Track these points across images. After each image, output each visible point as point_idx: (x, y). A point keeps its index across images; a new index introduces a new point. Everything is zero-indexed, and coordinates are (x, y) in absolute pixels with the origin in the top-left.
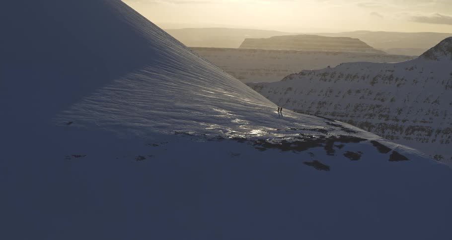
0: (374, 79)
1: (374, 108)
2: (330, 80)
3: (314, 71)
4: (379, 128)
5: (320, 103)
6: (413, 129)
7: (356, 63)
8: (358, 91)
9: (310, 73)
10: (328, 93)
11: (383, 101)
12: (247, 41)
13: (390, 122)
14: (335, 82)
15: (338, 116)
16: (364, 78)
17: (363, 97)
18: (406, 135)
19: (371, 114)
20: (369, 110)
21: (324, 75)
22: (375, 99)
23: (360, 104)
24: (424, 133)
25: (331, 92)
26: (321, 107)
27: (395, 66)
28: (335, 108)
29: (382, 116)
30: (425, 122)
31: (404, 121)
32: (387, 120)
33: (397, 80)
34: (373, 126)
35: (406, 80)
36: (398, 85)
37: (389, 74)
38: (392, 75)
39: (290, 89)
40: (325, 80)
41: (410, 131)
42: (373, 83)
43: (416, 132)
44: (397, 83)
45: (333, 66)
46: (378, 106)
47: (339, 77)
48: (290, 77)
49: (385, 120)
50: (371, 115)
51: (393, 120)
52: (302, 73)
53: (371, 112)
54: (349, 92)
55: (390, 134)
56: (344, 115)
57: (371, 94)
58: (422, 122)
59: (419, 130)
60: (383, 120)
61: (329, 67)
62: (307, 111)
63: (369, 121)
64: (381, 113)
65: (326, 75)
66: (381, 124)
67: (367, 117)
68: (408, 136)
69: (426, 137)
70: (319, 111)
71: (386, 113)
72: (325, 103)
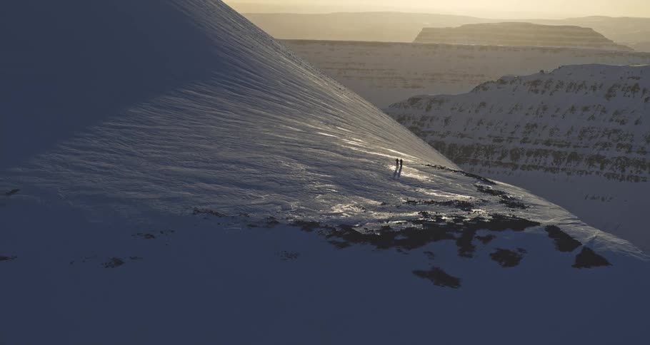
0: (610, 91)
1: (609, 135)
2: (543, 92)
3: (520, 78)
4: (616, 164)
5: (528, 126)
7: (582, 66)
8: (586, 109)
9: (513, 80)
10: (541, 111)
11: (623, 124)
12: (426, 32)
13: (634, 156)
14: (551, 94)
15: (554, 145)
16: (594, 88)
17: (593, 117)
19: (606, 143)
20: (603, 136)
21: (535, 83)
22: (611, 120)
23: (589, 128)
25: (545, 109)
26: (529, 133)
27: (642, 70)
28: (551, 134)
29: (622, 146)
32: (630, 151)
33: (644, 91)
34: (608, 162)
36: (646, 100)
37: (632, 82)
38: (637, 85)
39: (483, 104)
40: (537, 92)
42: (608, 96)
44: (645, 96)
45: (548, 70)
46: (615, 131)
47: (557, 87)
48: (484, 87)
49: (627, 152)
50: (605, 145)
51: (638, 152)
52: (502, 81)
53: (605, 139)
54: (573, 109)
55: (634, 173)
56: (564, 144)
57: (605, 112)
60: (622, 153)
61: (542, 71)
62: (509, 138)
63: (602, 153)
64: (620, 142)
65: (538, 83)
66: (619, 158)
67: (599, 147)
70: (527, 138)
71: (628, 142)
72: (535, 125)
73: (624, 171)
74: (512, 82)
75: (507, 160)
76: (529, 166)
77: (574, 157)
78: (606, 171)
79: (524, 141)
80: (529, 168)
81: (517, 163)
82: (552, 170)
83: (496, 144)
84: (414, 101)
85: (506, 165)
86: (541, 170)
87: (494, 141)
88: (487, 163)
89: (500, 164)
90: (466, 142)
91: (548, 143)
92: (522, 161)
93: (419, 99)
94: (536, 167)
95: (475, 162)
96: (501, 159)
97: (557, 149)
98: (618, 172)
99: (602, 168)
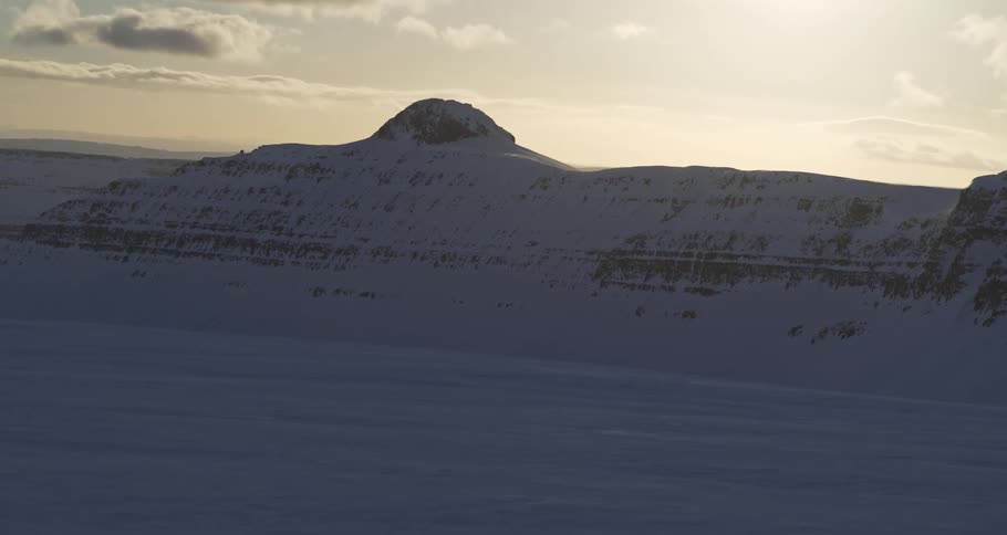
0: (291, 171)
1: (270, 217)
2: (234, 174)
3: (219, 160)
4: (264, 248)
5: (203, 210)
6: (306, 248)
8: (263, 190)
10: (222, 194)
11: (288, 205)
13: (283, 238)
14: (240, 176)
15: (219, 229)
16: (280, 169)
17: (265, 200)
18: (297, 257)
21: (230, 164)
23: (256, 211)
24: (318, 254)
25: (227, 191)
26: (202, 217)
28: (220, 218)
29: (275, 229)
30: (326, 237)
31: (301, 236)
32: (280, 234)
33: (322, 171)
34: (258, 246)
35: (334, 172)
36: (319, 180)
38: (319, 164)
39: (175, 188)
40: (228, 173)
41: (301, 253)
42: (289, 177)
43: (310, 254)
45: (248, 150)
46: (276, 213)
47: (249, 168)
48: (183, 170)
49: (277, 235)
50: (262, 228)
51: (286, 235)
52: (203, 163)
54: (251, 190)
55: (276, 257)
57: (279, 194)
58: (321, 236)
59: (313, 249)
60: (273, 236)
61: (242, 151)
63: (256, 236)
65: (232, 164)
66: (267, 242)
68: (299, 260)
69: (320, 261)
70: (198, 223)
71: (281, 224)
72: (210, 209)
73: (268, 254)
74: (212, 163)
75: (173, 247)
76: (192, 253)
77: (231, 242)
78: (255, 255)
79: (194, 226)
80: (188, 254)
81: (180, 250)
82: (210, 256)
83: (169, 229)
84: (114, 185)
85: (171, 252)
86: (200, 257)
87: (167, 227)
88: (154, 252)
89: (166, 251)
90: (143, 228)
91: (213, 227)
92: (185, 249)
93: (119, 183)
94: (196, 254)
95: (144, 250)
96: (166, 246)
97: (217, 233)
98: (264, 256)
99: (252, 253)
